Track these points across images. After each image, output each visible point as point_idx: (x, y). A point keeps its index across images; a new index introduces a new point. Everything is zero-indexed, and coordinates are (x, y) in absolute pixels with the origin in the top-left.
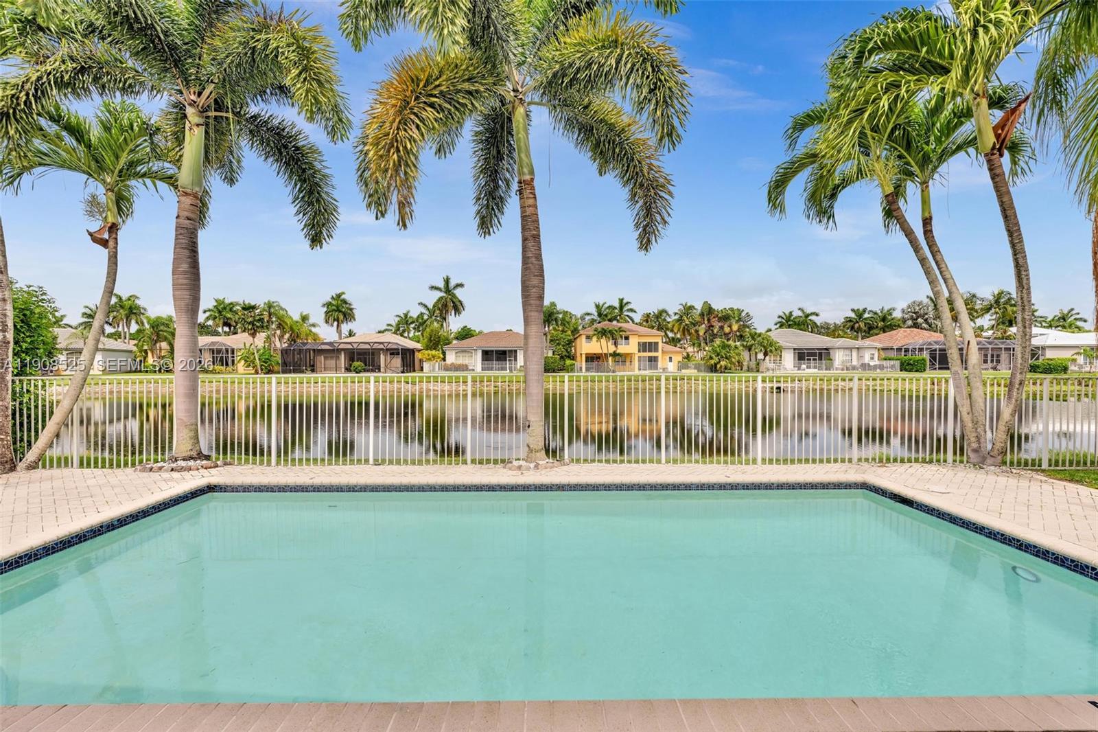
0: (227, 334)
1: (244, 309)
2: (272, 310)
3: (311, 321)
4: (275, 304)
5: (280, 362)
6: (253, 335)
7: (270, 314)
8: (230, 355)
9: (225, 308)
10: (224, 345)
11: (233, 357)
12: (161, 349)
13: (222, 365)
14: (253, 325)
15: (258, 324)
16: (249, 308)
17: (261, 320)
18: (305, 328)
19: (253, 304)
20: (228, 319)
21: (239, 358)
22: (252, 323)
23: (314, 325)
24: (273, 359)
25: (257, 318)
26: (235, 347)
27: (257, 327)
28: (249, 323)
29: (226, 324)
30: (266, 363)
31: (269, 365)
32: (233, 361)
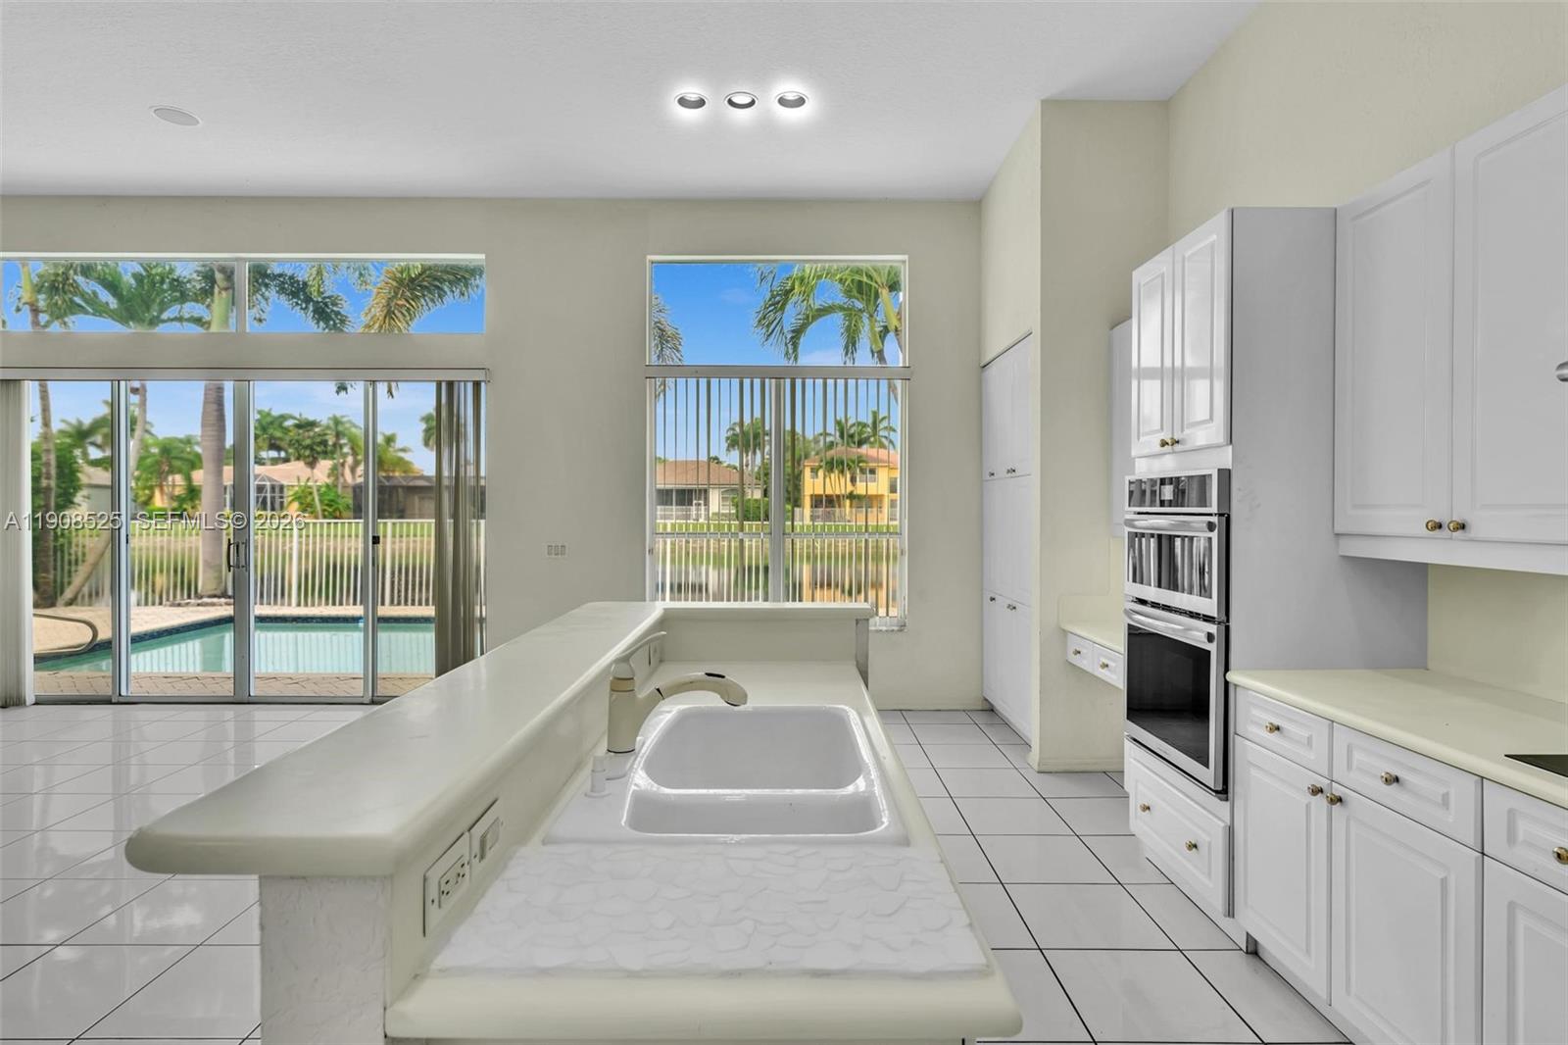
0: (275, 461)
1: (298, 426)
2: (340, 428)
3: (399, 444)
4: (345, 419)
5: (351, 506)
6: (312, 464)
7: (338, 435)
8: (277, 495)
9: (272, 423)
10: (270, 479)
11: (282, 497)
12: (174, 486)
13: (265, 509)
14: (312, 449)
15: (319, 449)
16: (306, 425)
17: (324, 443)
18: (392, 453)
19: (311, 418)
20: (276, 439)
21: (290, 499)
22: (310, 447)
23: (404, 450)
24: (340, 501)
25: (318, 440)
26: (285, 483)
27: (318, 453)
28: (306, 447)
29: (273, 446)
30: (330, 506)
31: (335, 511)
32: (282, 503)
